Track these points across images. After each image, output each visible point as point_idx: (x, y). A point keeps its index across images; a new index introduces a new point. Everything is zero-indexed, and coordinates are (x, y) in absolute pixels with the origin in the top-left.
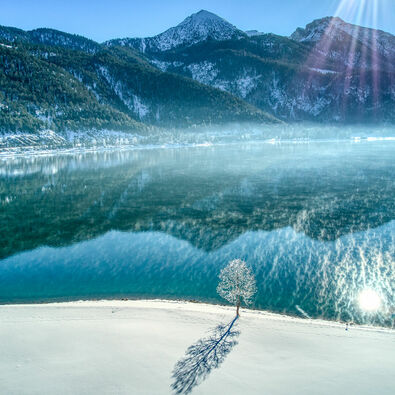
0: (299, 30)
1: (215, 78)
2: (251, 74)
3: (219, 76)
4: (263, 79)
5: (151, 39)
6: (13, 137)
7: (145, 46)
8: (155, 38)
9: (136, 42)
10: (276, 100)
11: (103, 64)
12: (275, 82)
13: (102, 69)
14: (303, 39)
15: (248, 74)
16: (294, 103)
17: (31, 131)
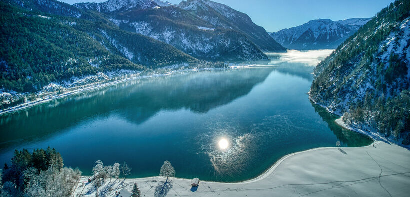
0: (183, 2)
1: (151, 32)
2: (170, 31)
3: (153, 31)
4: (177, 33)
5: (103, 4)
6: (89, 78)
7: (100, 8)
8: (105, 3)
9: (94, 6)
10: (185, 45)
11: (103, 29)
12: (184, 35)
13: (103, 32)
14: (187, 8)
15: (168, 30)
16: (195, 47)
17: (94, 74)
